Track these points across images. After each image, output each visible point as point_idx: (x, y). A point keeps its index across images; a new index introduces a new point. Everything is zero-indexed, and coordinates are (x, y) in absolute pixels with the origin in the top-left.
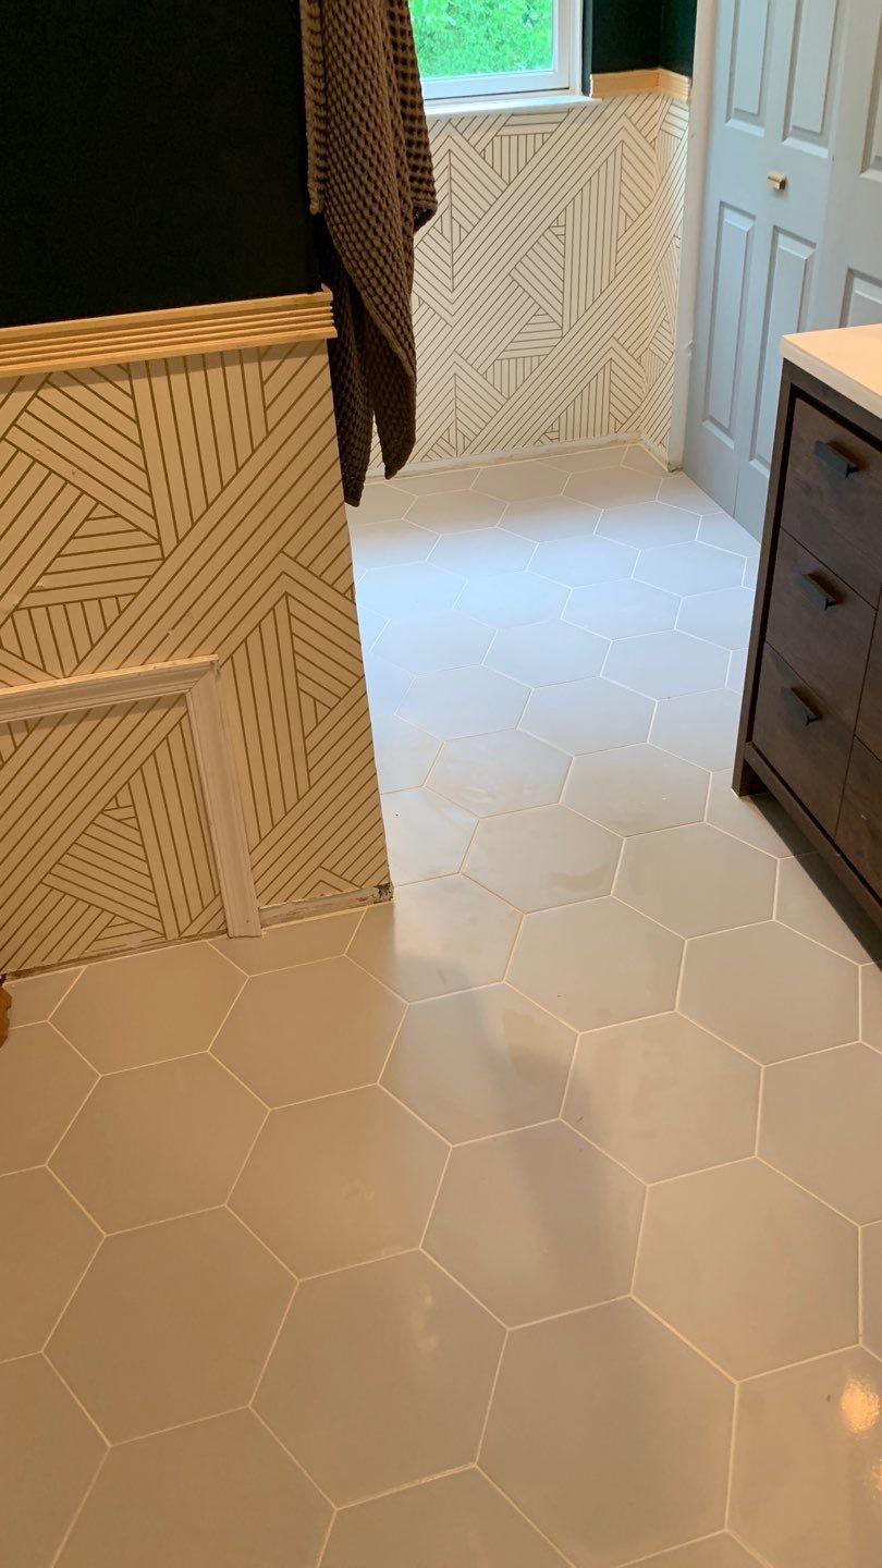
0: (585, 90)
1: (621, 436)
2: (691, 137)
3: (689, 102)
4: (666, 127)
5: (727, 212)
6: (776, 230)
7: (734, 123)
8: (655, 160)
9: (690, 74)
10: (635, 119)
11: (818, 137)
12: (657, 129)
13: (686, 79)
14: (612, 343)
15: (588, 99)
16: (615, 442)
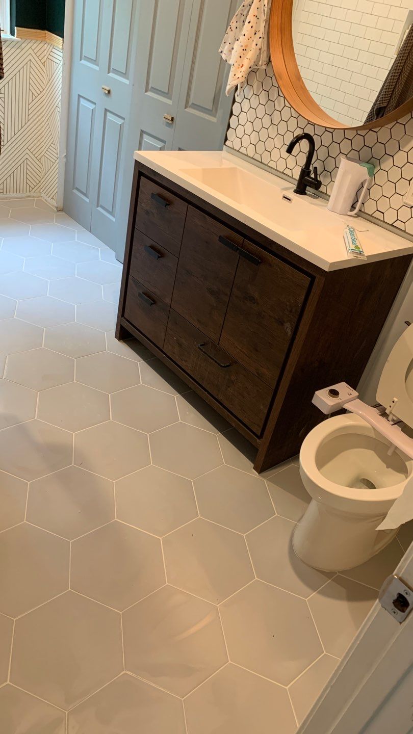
0: (12, 33)
1: (32, 194)
2: (64, 64)
3: (63, 49)
4: (50, 57)
5: (81, 99)
6: (106, 110)
7: (83, 62)
8: (45, 71)
9: (62, 37)
10: (36, 51)
11: (125, 75)
12: (46, 57)
14: (27, 151)
15: (14, 38)
16: (29, 196)
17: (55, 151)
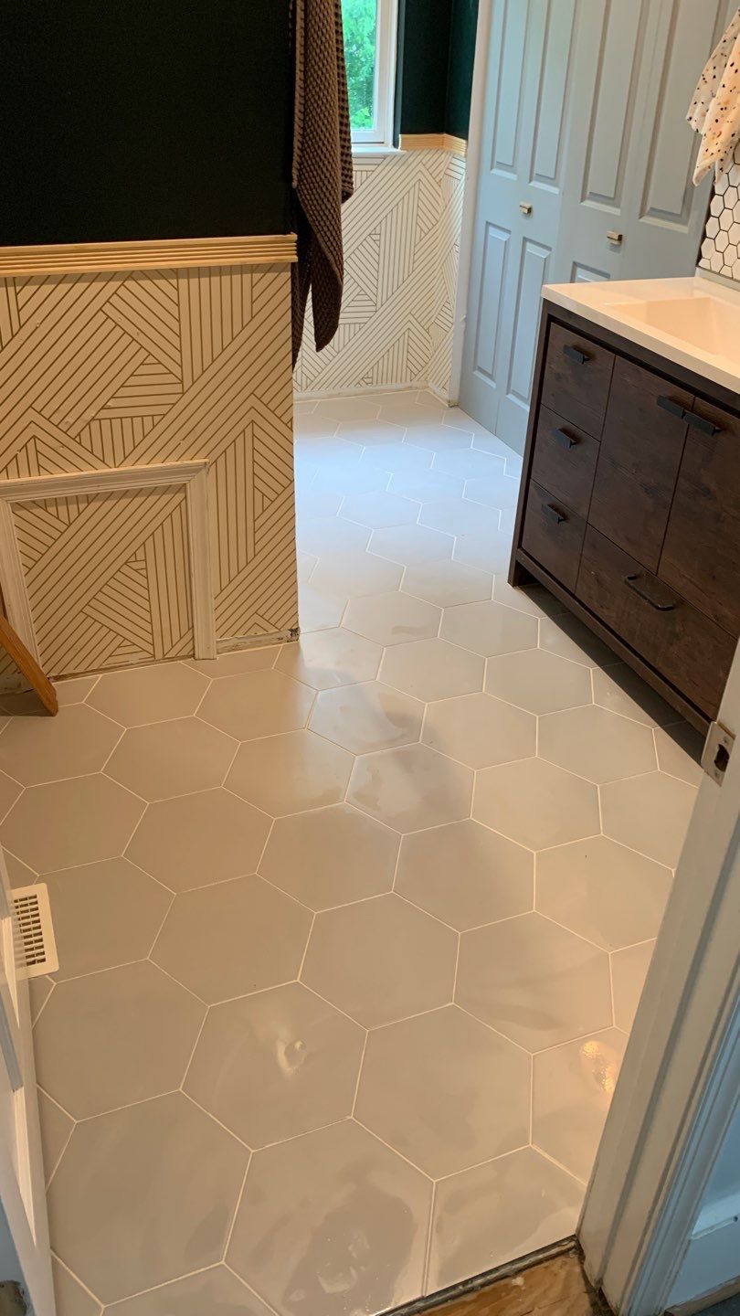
0: (395, 144)
1: (414, 383)
2: (467, 179)
3: (466, 156)
4: (449, 172)
5: (491, 228)
6: (525, 239)
7: (495, 171)
8: (440, 193)
9: (465, 137)
10: (428, 166)
11: (552, 181)
12: (442, 173)
13: (464, 141)
14: (410, 318)
15: (398, 150)
16: (410, 388)
17: (450, 313)
